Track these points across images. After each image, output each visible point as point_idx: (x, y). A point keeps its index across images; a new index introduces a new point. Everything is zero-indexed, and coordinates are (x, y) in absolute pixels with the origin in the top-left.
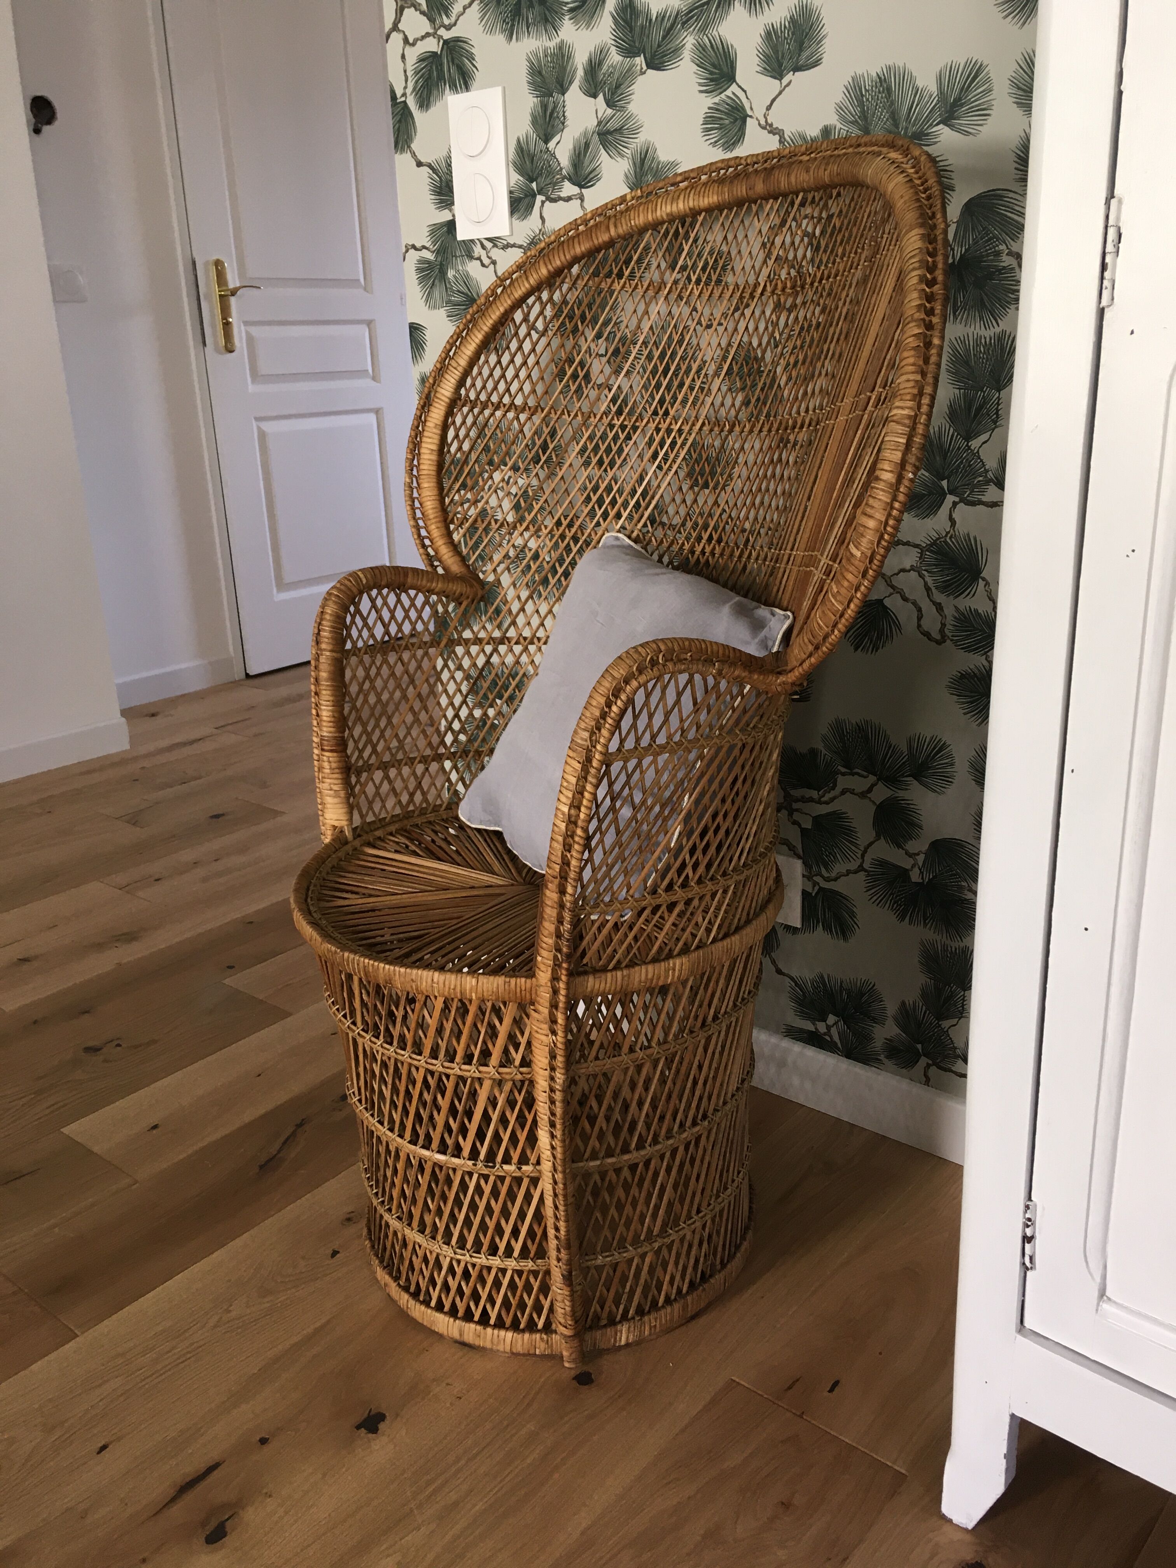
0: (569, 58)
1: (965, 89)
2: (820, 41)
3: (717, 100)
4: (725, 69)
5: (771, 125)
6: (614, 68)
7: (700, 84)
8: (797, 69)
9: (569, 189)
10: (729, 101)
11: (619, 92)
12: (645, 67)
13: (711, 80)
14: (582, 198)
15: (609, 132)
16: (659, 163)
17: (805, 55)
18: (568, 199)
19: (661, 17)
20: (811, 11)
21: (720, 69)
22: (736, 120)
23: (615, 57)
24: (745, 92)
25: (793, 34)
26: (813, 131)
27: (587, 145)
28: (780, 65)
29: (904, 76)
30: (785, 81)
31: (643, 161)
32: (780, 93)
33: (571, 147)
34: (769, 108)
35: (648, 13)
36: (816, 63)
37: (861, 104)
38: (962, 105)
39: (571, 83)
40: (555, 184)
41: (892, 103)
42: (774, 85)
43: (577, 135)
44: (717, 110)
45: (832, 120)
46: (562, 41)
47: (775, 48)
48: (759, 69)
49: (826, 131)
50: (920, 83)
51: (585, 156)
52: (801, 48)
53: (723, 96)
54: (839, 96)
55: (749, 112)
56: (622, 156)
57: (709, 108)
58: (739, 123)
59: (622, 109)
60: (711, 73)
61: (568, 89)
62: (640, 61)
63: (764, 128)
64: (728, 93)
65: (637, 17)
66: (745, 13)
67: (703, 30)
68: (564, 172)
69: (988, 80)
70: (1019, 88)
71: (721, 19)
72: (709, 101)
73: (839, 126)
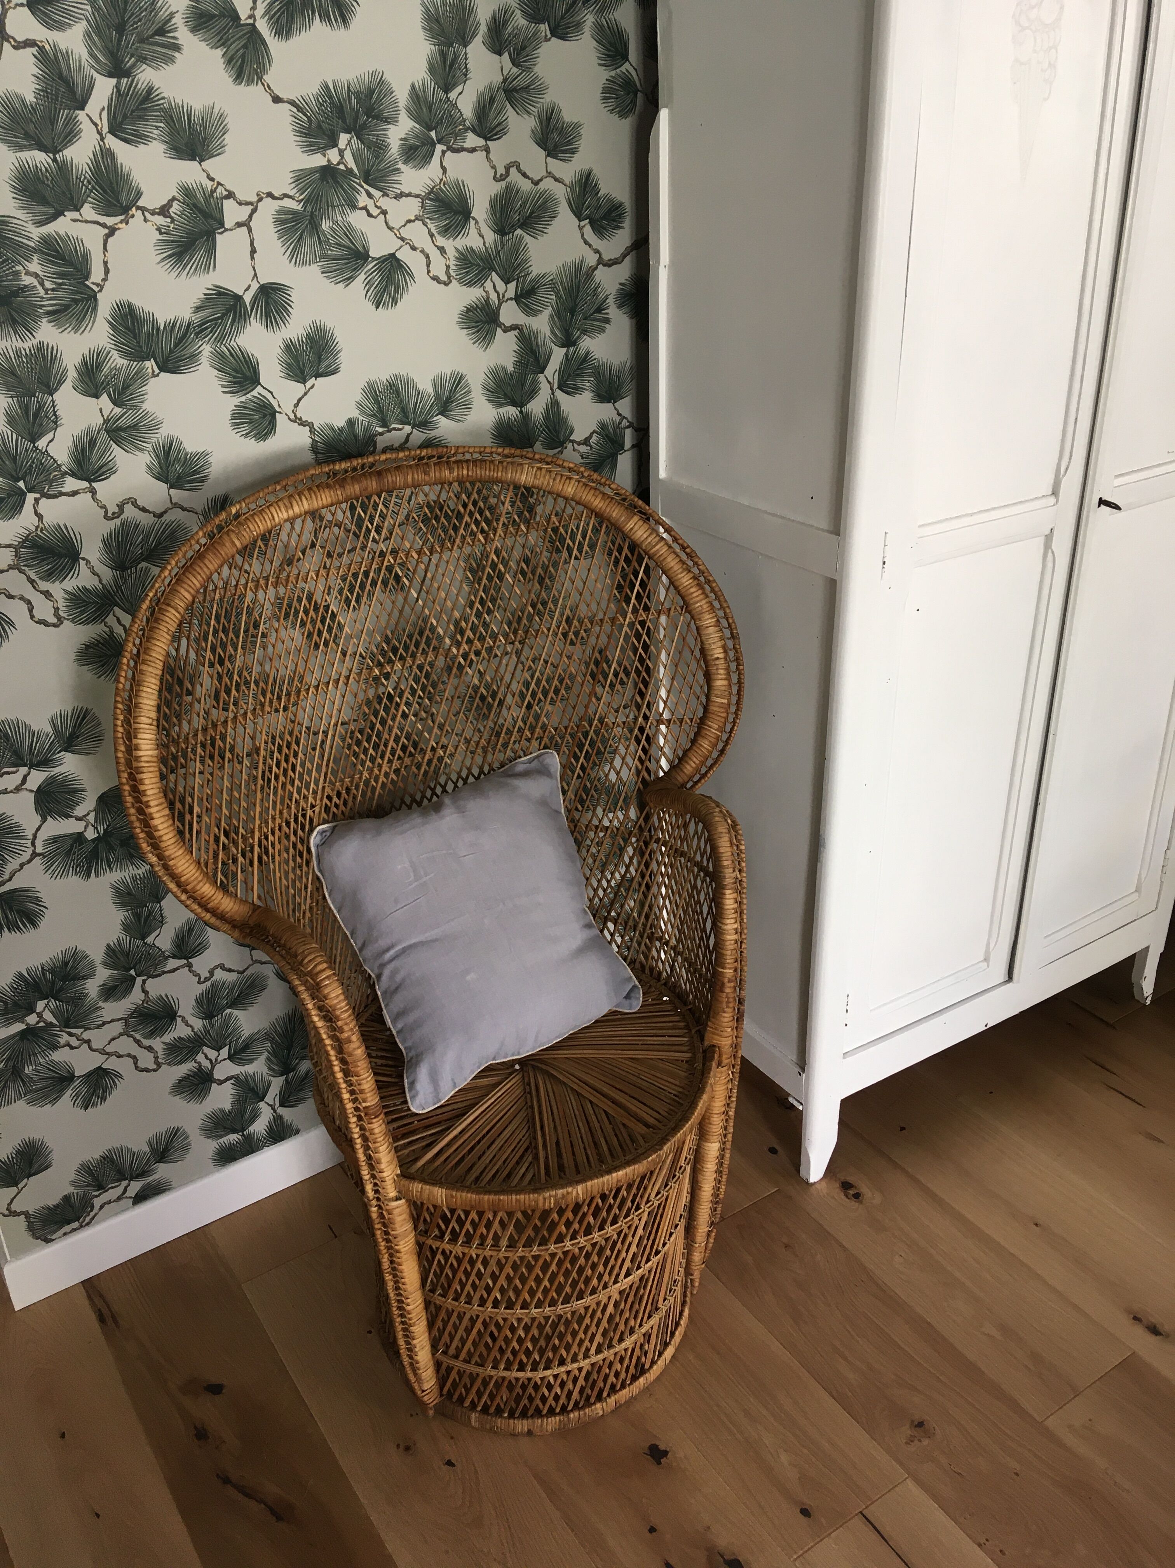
0: (53, 359)
1: (453, 391)
2: (336, 355)
3: (243, 399)
4: (248, 374)
5: (300, 419)
6: (119, 370)
7: (223, 386)
8: (318, 375)
9: (71, 484)
10: (255, 400)
11: (128, 393)
12: (157, 371)
13: (235, 383)
14: (93, 492)
15: (119, 429)
16: (187, 454)
17: (323, 365)
18: (74, 493)
19: (171, 327)
20: (325, 331)
21: (243, 373)
22: (265, 416)
23: (117, 360)
24: (271, 393)
25: (311, 348)
26: (340, 422)
27: (92, 442)
28: (302, 372)
29: (408, 382)
30: (309, 384)
31: (167, 453)
32: (306, 394)
33: (70, 444)
34: (296, 405)
35: (154, 325)
36: (335, 372)
37: (377, 401)
38: (452, 402)
39: (60, 383)
40: (55, 479)
41: (401, 401)
42: (299, 388)
43: (77, 432)
44: (244, 407)
45: (355, 414)
46: (41, 343)
47: (296, 358)
48: (282, 374)
49: (351, 423)
50: (421, 387)
51: (91, 451)
52: (320, 360)
53: (249, 396)
54: (359, 397)
55: (278, 409)
56: (142, 450)
57: (236, 406)
58: (268, 418)
59: (135, 407)
60: (234, 377)
61: (56, 390)
62: (150, 365)
63: (295, 422)
64: (255, 393)
65: (142, 325)
66: (262, 329)
67: (220, 340)
68: (64, 468)
69: (467, 385)
70: (488, 390)
71: (238, 332)
72: (236, 400)
73: (361, 418)
